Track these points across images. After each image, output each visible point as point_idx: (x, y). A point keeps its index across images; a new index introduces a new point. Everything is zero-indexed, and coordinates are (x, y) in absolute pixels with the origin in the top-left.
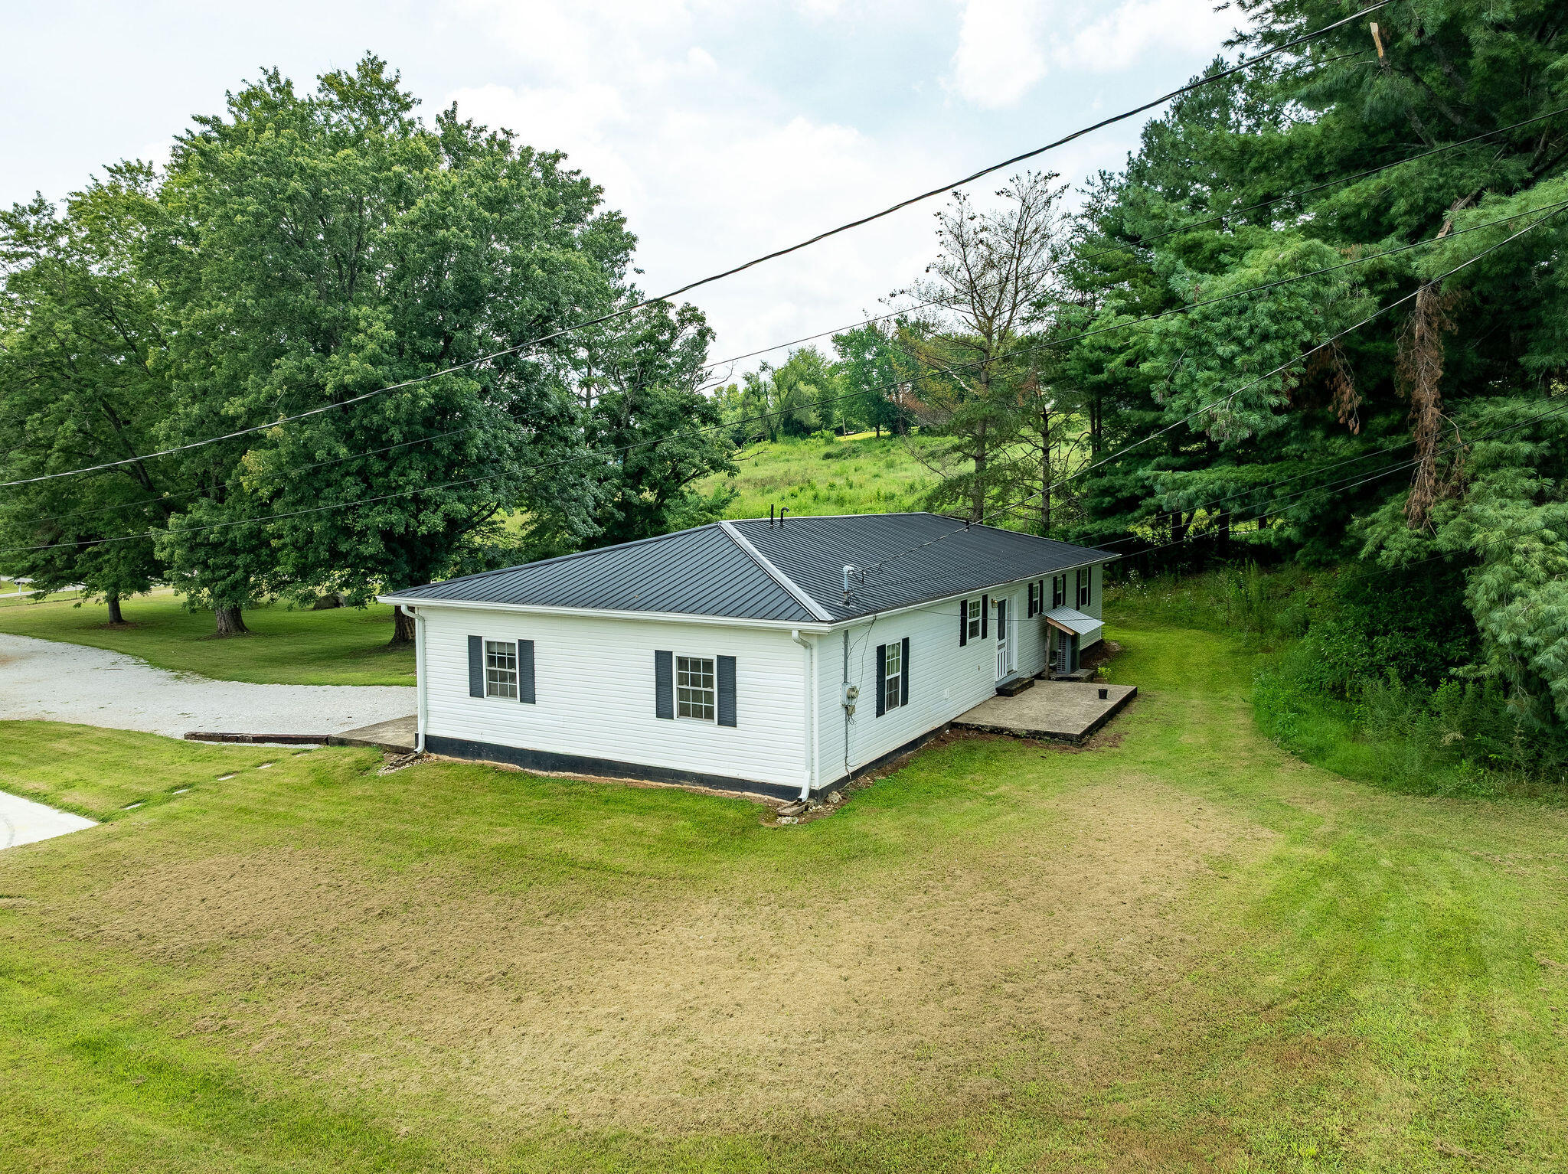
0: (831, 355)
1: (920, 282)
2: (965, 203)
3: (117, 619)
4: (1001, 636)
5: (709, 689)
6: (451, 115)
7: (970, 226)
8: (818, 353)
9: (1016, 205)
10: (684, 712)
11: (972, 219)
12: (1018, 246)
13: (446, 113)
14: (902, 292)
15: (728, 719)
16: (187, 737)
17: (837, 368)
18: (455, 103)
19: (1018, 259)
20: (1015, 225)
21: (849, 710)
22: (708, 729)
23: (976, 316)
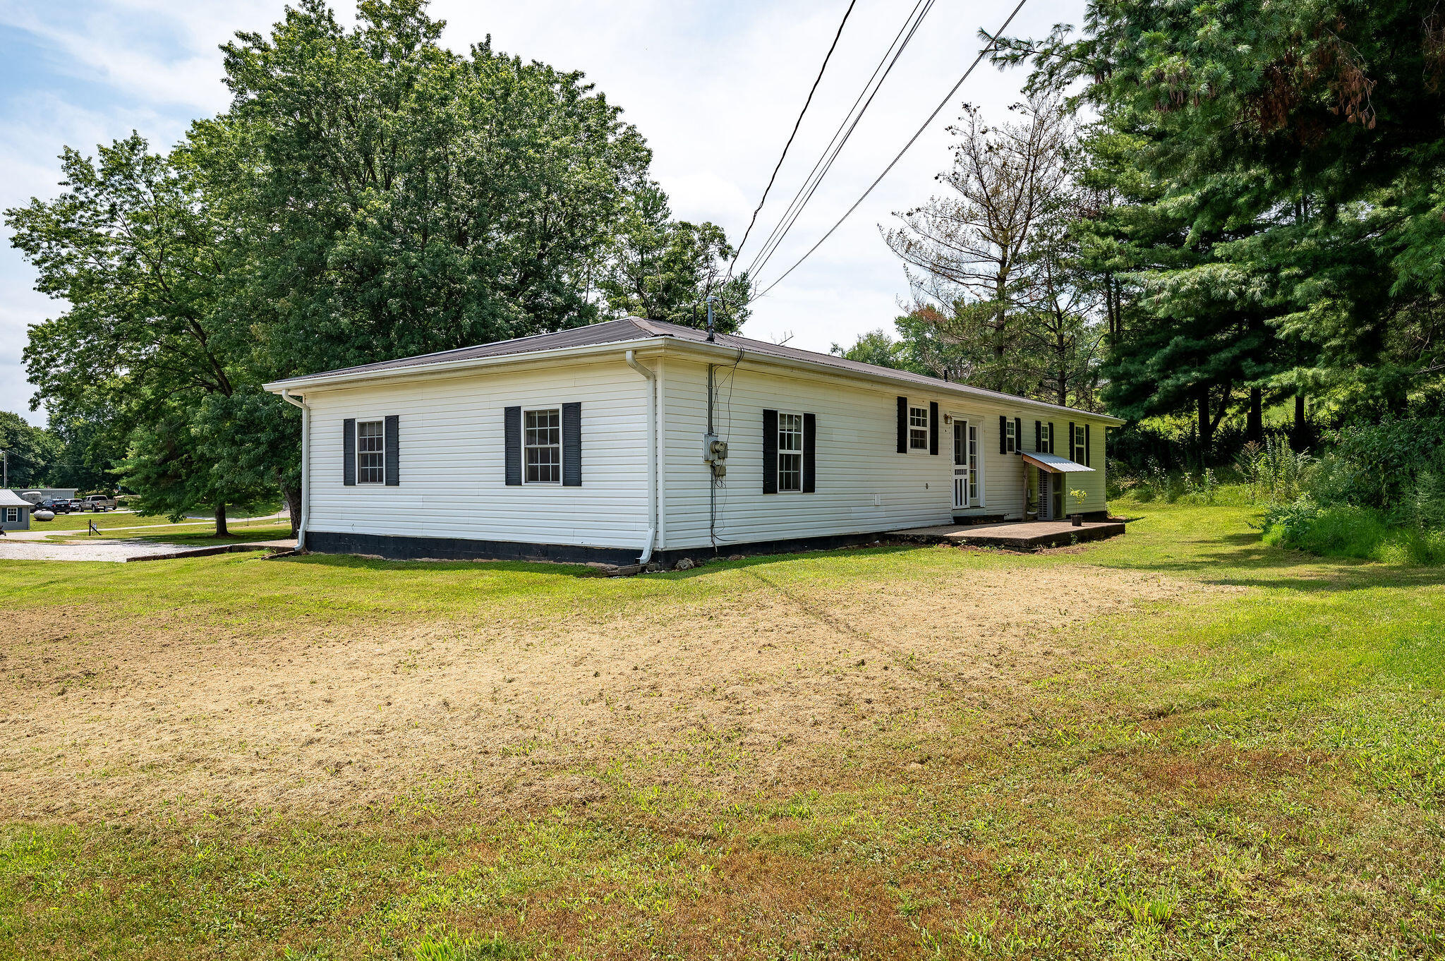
0: (895, 336)
1: (936, 198)
2: (976, 116)
3: (222, 532)
4: (960, 460)
5: (555, 445)
6: (485, 47)
7: (981, 142)
8: (885, 336)
9: (1029, 120)
10: (532, 477)
11: (984, 133)
12: (1032, 158)
13: (480, 45)
14: (918, 210)
15: (574, 479)
16: (129, 560)
17: (900, 346)
18: (488, 36)
19: (1033, 172)
20: (1028, 137)
21: (717, 473)
22: (552, 492)
23: (992, 229)
